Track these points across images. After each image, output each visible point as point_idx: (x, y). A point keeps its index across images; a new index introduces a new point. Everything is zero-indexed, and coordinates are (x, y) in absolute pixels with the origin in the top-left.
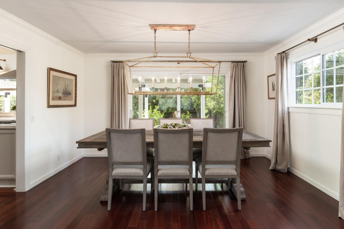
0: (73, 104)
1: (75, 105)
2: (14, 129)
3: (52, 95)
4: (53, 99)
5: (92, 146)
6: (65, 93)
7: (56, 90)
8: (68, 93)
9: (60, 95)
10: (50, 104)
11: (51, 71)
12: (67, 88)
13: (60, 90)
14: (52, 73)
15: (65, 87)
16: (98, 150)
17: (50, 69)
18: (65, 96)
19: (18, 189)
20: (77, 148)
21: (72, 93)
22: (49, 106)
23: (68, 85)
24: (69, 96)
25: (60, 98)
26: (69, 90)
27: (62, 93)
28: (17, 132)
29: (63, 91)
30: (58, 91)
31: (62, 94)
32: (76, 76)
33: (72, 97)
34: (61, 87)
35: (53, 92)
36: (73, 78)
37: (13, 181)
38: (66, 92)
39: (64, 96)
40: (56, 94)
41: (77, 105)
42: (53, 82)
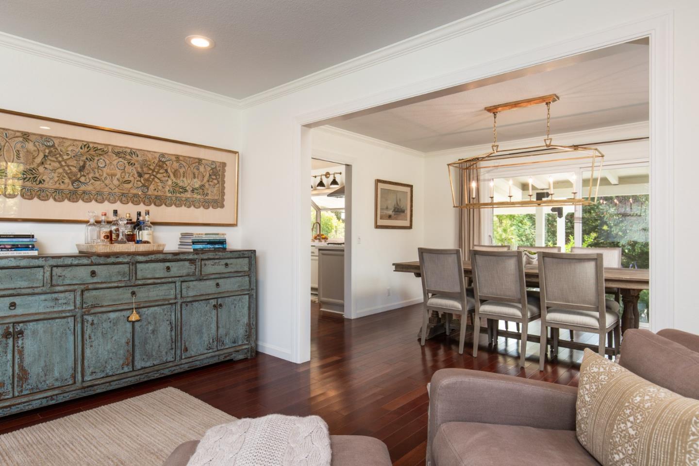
0: (408, 225)
1: (410, 227)
2: (343, 251)
3: (381, 212)
4: (381, 219)
5: (408, 270)
6: (396, 210)
7: (385, 207)
8: (400, 210)
9: (390, 212)
10: (378, 224)
11: (379, 183)
12: (398, 203)
13: (390, 207)
14: (380, 185)
15: (397, 202)
16: (415, 275)
17: (378, 181)
18: (397, 214)
19: (346, 316)
20: (394, 271)
21: (407, 209)
22: (377, 227)
23: (400, 200)
24: (402, 214)
25: (390, 217)
26: (402, 207)
27: (393, 210)
28: (345, 253)
29: (393, 208)
30: (387, 208)
31: (392, 212)
32: (411, 187)
33: (407, 215)
34: (391, 203)
35: (381, 209)
36: (408, 189)
37: (342, 307)
38: (398, 209)
39: (395, 215)
40: (385, 211)
41: (413, 227)
42: (381, 197)
